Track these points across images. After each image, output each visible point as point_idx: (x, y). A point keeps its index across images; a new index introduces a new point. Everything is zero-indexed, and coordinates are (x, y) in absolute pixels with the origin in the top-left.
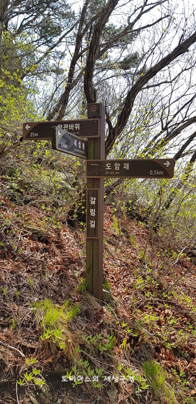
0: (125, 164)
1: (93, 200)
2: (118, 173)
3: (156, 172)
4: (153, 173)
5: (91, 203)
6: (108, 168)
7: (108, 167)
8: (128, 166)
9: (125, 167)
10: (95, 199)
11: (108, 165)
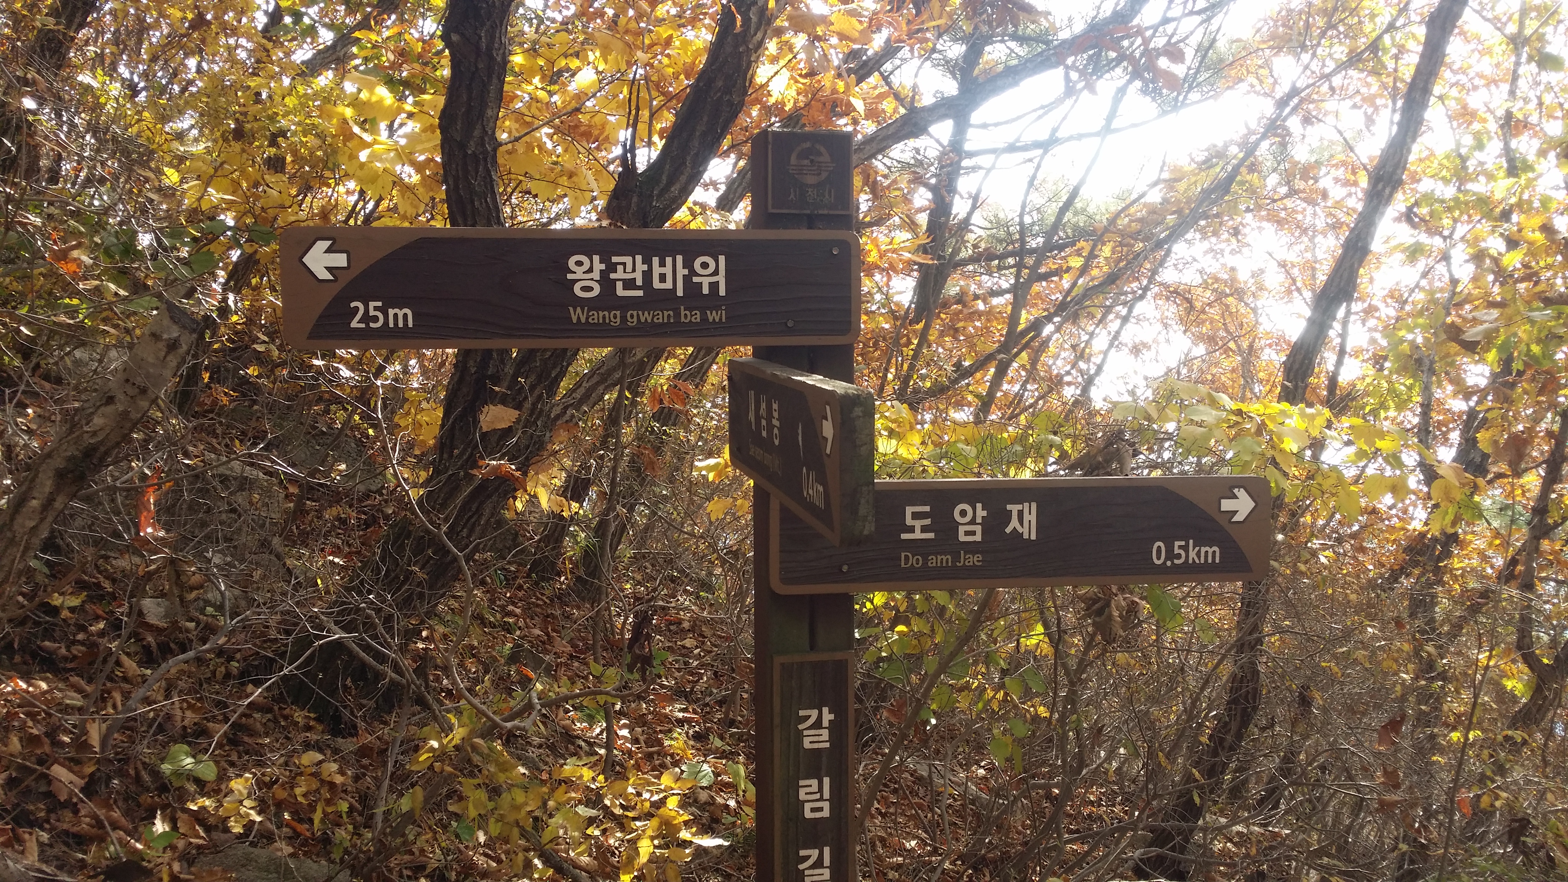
0: (1014, 508)
1: (818, 725)
2: (975, 560)
3: (1185, 548)
4: (1171, 555)
5: (807, 744)
6: (918, 535)
7: (918, 524)
8: (1031, 516)
9: (1014, 523)
10: (828, 717)
11: (915, 516)
